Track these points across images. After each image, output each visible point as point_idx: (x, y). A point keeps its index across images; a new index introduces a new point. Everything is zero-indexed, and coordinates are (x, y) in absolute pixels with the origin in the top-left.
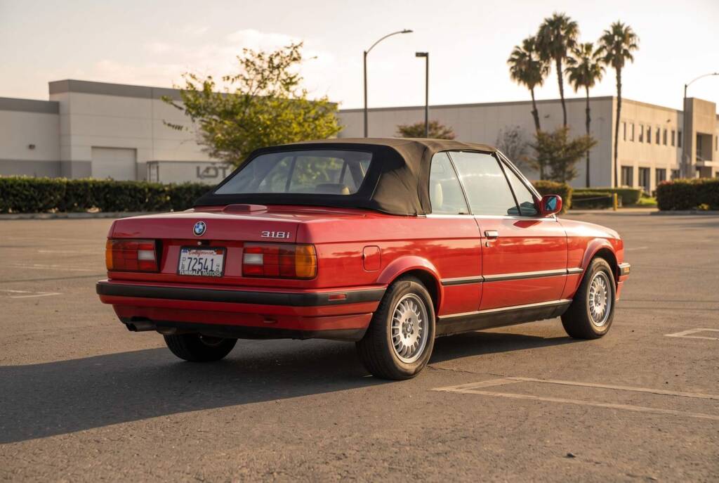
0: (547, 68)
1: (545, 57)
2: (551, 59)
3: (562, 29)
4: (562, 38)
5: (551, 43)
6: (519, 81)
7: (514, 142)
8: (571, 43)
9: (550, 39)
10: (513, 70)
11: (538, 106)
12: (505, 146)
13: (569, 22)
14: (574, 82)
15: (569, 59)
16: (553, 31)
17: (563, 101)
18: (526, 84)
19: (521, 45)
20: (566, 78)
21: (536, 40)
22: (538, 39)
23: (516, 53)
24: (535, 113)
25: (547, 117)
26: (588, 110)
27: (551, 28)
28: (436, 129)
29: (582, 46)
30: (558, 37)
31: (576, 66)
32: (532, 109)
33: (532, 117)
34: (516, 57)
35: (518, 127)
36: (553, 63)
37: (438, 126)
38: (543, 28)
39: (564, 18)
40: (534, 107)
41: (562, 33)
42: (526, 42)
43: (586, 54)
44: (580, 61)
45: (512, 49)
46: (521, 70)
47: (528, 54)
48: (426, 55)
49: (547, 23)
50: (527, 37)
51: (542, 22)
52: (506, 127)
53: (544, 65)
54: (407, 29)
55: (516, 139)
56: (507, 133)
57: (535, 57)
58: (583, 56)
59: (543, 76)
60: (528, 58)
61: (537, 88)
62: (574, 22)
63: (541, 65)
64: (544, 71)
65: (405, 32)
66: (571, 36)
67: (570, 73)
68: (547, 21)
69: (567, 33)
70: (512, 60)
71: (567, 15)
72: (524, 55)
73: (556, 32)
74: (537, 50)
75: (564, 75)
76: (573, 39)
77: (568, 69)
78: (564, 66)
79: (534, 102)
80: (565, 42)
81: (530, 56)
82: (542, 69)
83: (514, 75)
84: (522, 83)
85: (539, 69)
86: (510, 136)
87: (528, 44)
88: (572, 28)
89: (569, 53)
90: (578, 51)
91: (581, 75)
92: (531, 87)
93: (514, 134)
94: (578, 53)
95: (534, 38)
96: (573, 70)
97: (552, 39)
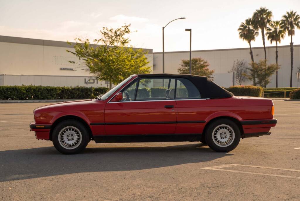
0: (257, 33)
1: (256, 28)
2: (259, 28)
3: (265, 14)
4: (265, 19)
5: (259, 21)
6: (244, 39)
7: (241, 67)
8: (269, 21)
9: (259, 19)
10: (240, 34)
11: (253, 50)
12: (237, 68)
13: (268, 11)
14: (270, 40)
15: (268, 28)
16: (260, 15)
17: (265, 48)
18: (247, 41)
19: (245, 22)
20: (266, 37)
21: (251, 20)
22: (252, 19)
23: (242, 26)
24: (251, 53)
25: (258, 55)
26: (277, 52)
27: (259, 14)
28: (200, 61)
29: (274, 22)
30: (262, 19)
31: (271, 31)
32: (250, 52)
33: (250, 55)
34: (242, 28)
35: (243, 60)
36: (260, 30)
37: (201, 60)
38: (255, 14)
39: (265, 9)
40: (251, 51)
41: (265, 16)
42: (247, 21)
43: (276, 26)
44: (273, 29)
45: (240, 24)
46: (244, 33)
47: (248, 26)
48: (190, 30)
49: (257, 12)
50: (248, 18)
51: (255, 11)
52: (237, 60)
53: (256, 31)
54: (183, 17)
55: (242, 65)
56: (238, 63)
57: (251, 28)
58: (274, 27)
59: (255, 37)
60: (247, 28)
61: (252, 42)
62: (270, 11)
63: (254, 31)
64: (255, 34)
65: (182, 18)
66: (269, 18)
67: (268, 35)
68: (257, 10)
69: (267, 17)
70: (240, 29)
71: (267, 8)
72: (246, 27)
73: (261, 16)
74: (252, 24)
75: (265, 36)
76: (270, 19)
77: (267, 33)
78: (265, 31)
79: (251, 48)
80: (266, 21)
81: (249, 28)
82: (255, 33)
83: (241, 36)
84: (245, 40)
85: (253, 33)
86: (239, 64)
87: (248, 22)
88: (269, 14)
89: (268, 26)
90: (272, 24)
91: (273, 36)
92: (249, 42)
93: (241, 63)
94: (272, 25)
95: (250, 19)
96: (270, 33)
97: (260, 19)
